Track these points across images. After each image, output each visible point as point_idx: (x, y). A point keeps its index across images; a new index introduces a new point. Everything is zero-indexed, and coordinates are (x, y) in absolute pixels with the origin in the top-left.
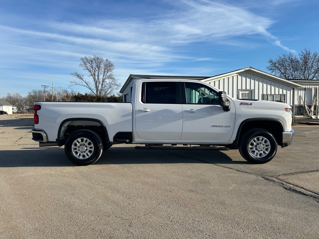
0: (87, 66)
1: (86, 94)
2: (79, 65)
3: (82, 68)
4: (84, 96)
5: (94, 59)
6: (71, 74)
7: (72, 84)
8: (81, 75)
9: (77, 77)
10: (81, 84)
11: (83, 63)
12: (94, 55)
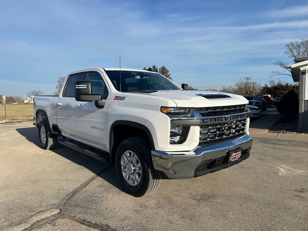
0: (294, 52)
1: (287, 85)
2: (284, 53)
3: (287, 56)
4: (284, 86)
5: (303, 43)
6: (273, 64)
7: (274, 74)
8: (286, 63)
9: (280, 66)
10: (284, 73)
11: (289, 50)
12: (302, 39)
